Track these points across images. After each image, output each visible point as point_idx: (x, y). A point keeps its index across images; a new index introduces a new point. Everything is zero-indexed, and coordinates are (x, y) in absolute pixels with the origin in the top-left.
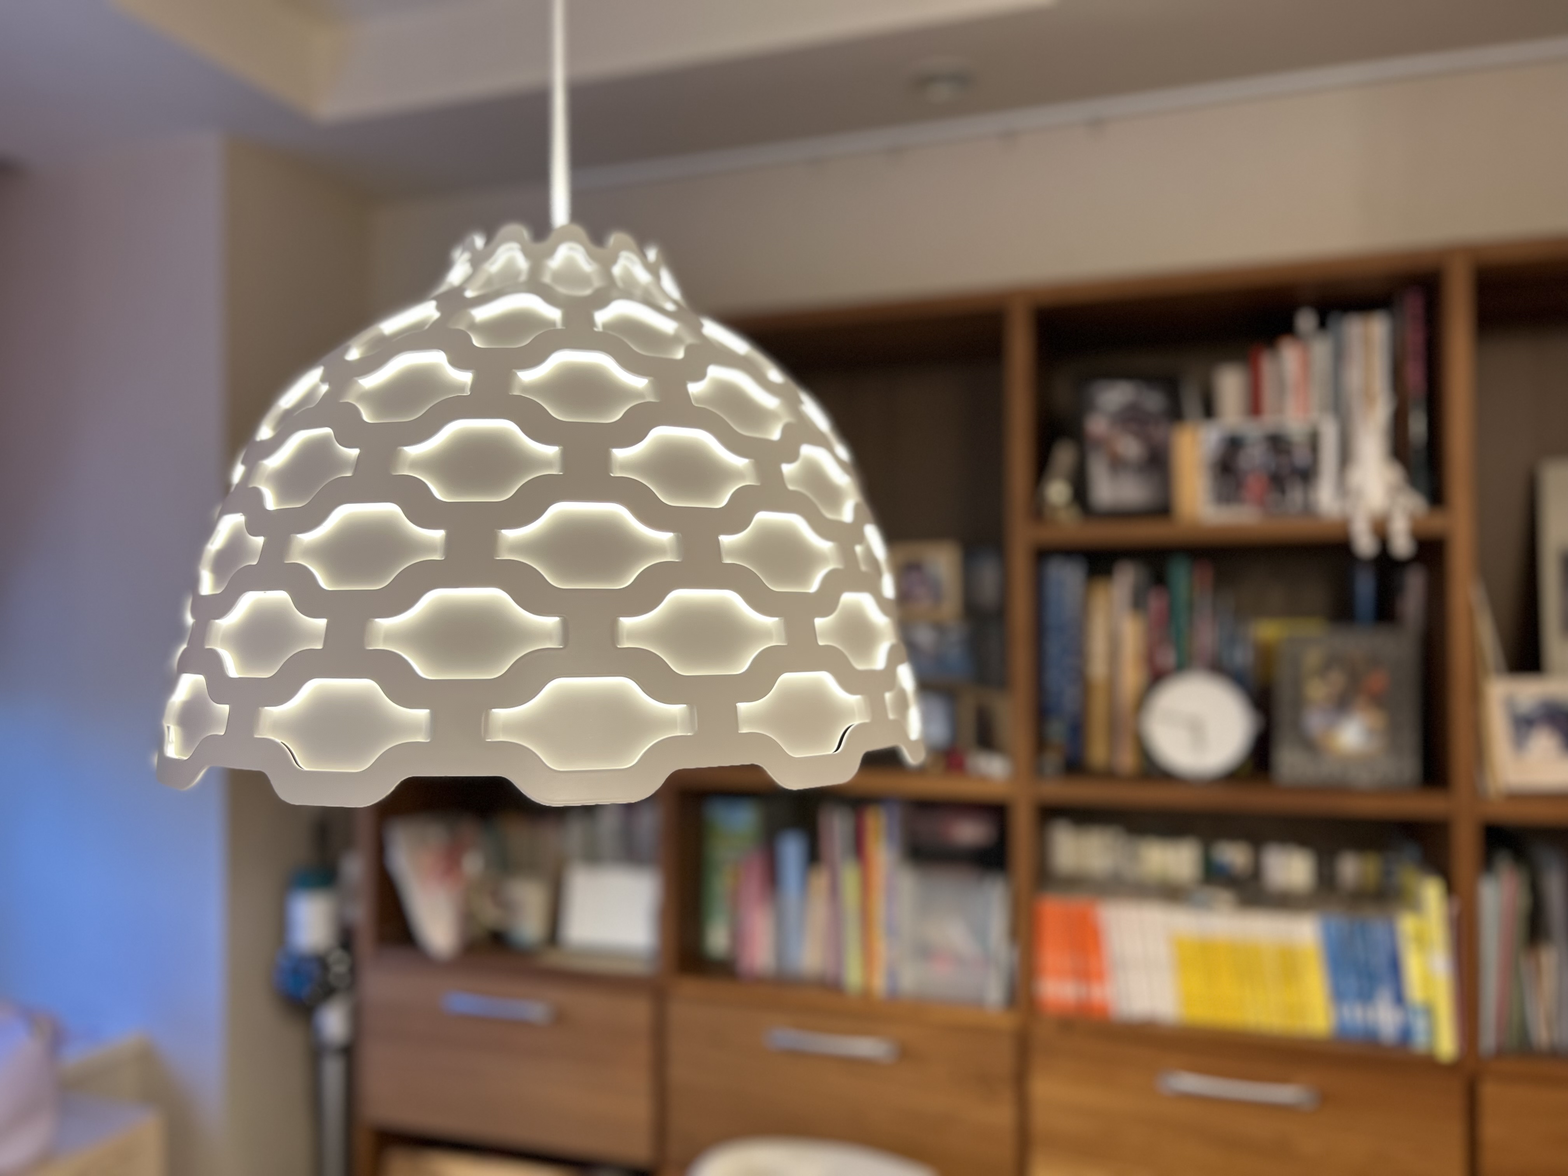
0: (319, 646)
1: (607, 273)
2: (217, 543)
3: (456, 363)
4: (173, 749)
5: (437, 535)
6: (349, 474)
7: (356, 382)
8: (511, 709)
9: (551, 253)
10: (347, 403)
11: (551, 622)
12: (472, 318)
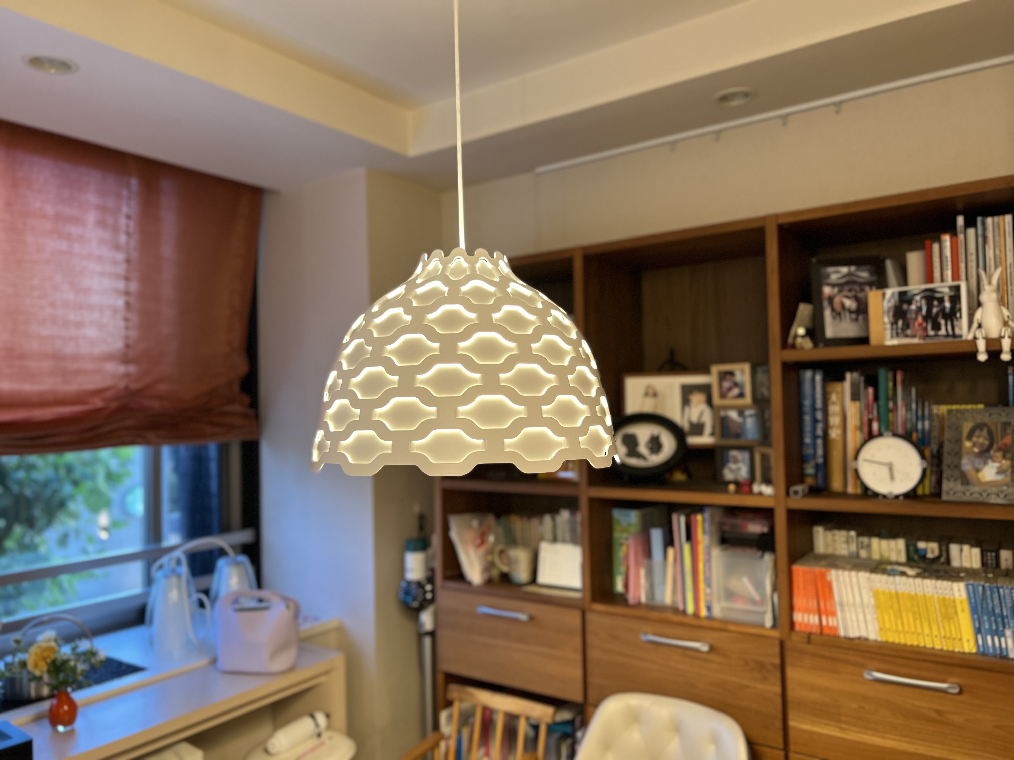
0: (358, 419)
1: (473, 268)
2: (330, 382)
3: (406, 312)
4: (315, 457)
5: (396, 378)
6: (368, 356)
7: (373, 321)
8: (420, 441)
9: (451, 261)
10: (369, 329)
11: (433, 409)
12: (416, 292)
